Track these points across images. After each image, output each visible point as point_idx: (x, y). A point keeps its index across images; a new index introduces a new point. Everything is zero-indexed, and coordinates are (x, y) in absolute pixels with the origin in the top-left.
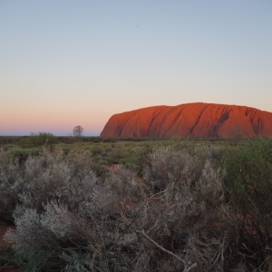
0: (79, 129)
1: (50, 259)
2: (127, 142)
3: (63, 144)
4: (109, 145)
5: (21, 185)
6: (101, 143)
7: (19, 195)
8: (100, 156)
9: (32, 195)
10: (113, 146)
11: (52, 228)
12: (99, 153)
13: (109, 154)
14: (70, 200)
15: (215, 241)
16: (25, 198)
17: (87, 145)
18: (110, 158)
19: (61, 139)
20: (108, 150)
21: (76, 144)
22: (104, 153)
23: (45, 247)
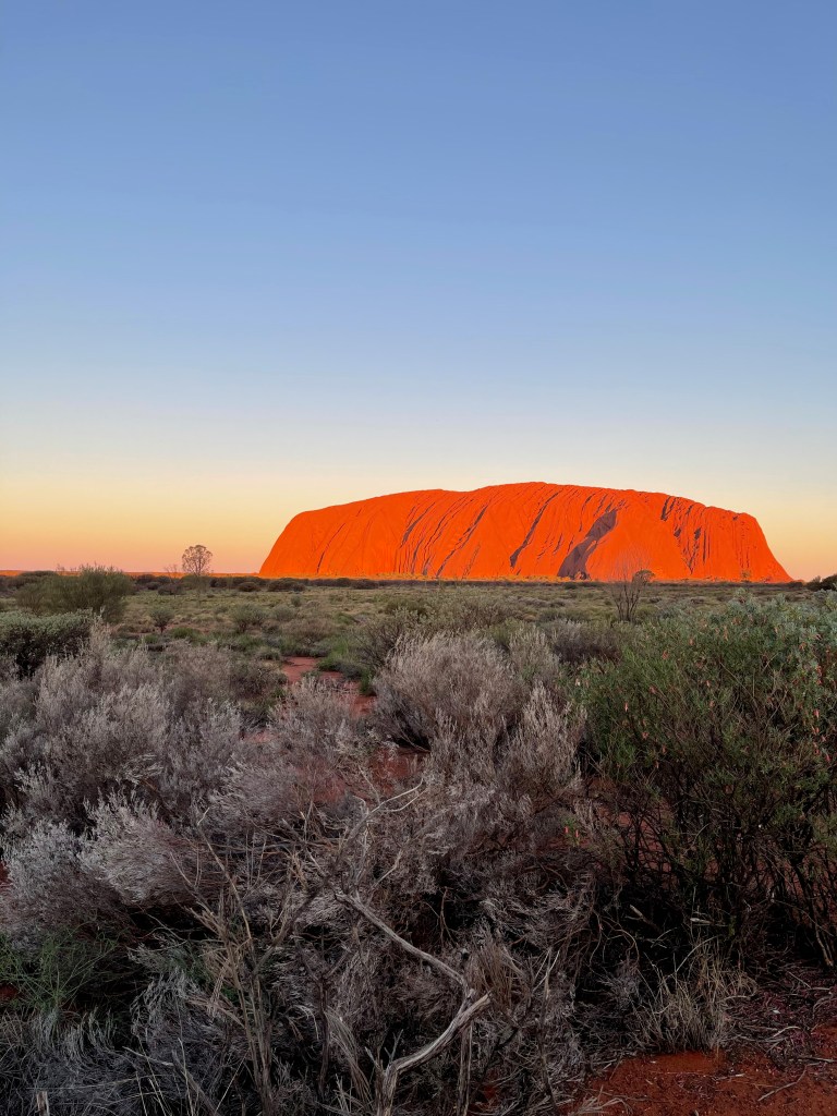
0: (199, 553)
1: (102, 964)
2: (336, 591)
3: (154, 595)
4: (285, 599)
5: (23, 743)
6: (263, 593)
7: (19, 774)
8: (258, 634)
9: (56, 774)
10: (297, 603)
11: (111, 876)
12: (257, 623)
13: (284, 626)
14: (165, 786)
15: (556, 902)
16: (34, 783)
17: (223, 598)
18: (286, 640)
19: (147, 582)
20: (284, 617)
21: (191, 595)
22: (269, 623)
23: (89, 931)
